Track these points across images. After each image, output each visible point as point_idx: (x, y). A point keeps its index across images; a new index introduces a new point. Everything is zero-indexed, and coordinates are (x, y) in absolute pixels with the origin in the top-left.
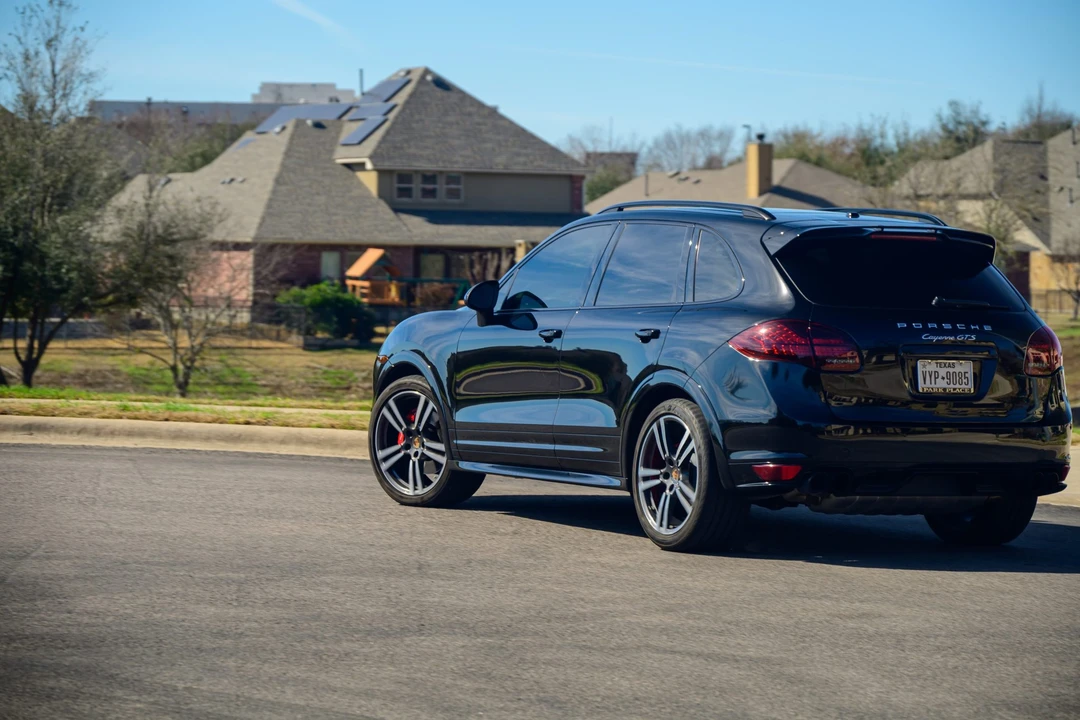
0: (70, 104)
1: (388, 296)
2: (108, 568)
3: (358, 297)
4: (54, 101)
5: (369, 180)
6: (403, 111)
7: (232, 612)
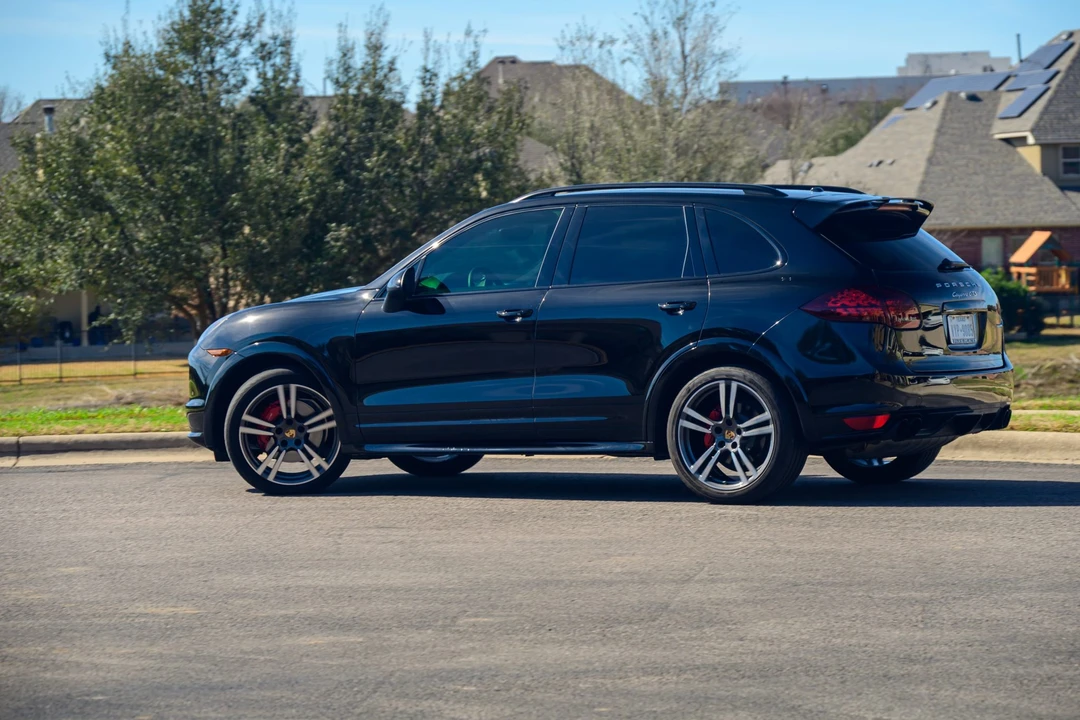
0: (702, 88)
1: (1058, 284)
2: (778, 591)
3: (1024, 285)
4: (686, 85)
5: (1032, 155)
6: (1066, 77)
7: (919, 635)
